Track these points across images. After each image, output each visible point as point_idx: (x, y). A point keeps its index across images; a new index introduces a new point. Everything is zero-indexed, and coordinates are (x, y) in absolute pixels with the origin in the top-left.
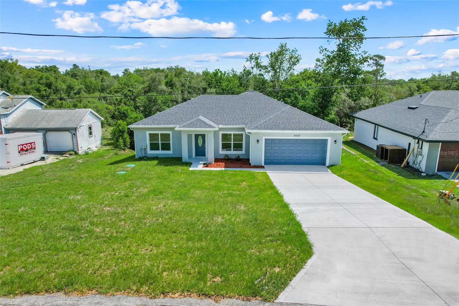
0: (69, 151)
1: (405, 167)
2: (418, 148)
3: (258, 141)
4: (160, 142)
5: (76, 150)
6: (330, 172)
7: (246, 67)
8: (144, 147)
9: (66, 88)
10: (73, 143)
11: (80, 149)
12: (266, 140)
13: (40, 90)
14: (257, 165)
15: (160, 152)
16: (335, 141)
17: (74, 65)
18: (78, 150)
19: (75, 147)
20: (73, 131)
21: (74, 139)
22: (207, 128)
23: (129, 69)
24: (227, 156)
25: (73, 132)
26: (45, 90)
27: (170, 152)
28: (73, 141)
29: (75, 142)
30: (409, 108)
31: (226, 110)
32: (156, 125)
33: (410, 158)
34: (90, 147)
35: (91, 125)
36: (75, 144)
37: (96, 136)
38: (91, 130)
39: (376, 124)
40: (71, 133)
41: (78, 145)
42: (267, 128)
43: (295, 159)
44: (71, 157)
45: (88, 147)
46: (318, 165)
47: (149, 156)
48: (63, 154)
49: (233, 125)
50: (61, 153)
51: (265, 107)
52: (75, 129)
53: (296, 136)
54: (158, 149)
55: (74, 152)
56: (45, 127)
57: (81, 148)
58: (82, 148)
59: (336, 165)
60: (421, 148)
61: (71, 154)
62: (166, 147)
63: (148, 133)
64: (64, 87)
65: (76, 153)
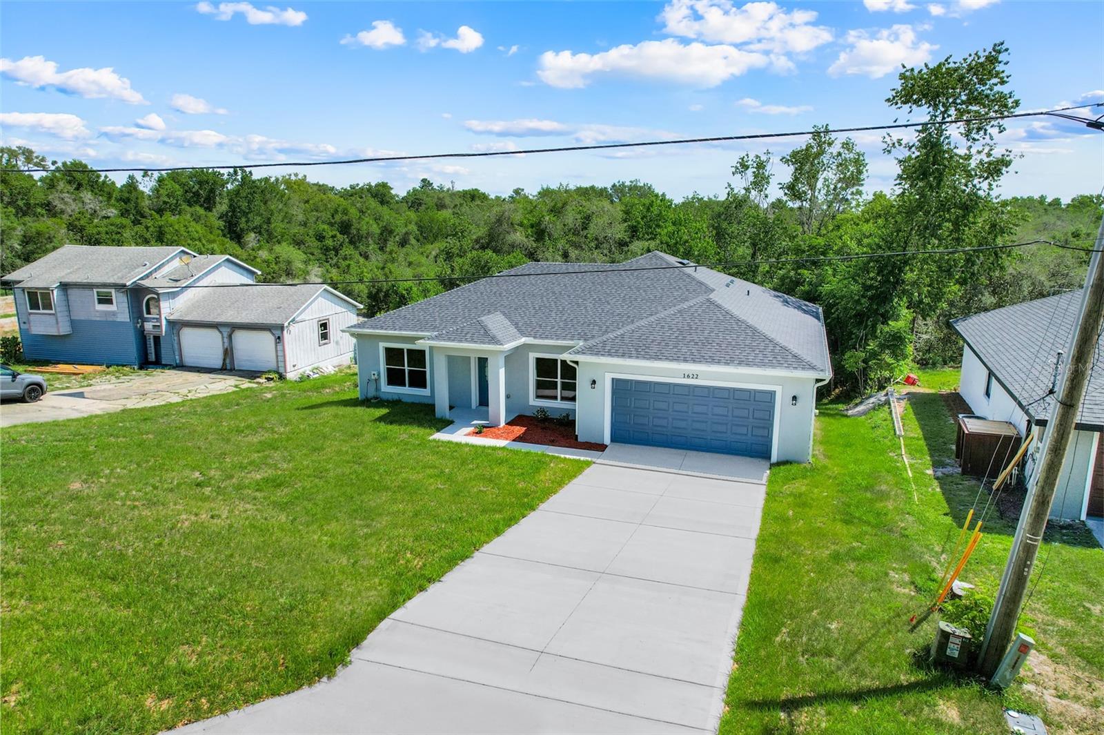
0: (269, 372)
3: (594, 382)
4: (406, 368)
5: (281, 370)
7: (732, 189)
8: (373, 377)
9: (378, 231)
10: (277, 356)
11: (289, 368)
12: (615, 382)
13: (324, 237)
14: (593, 442)
15: (407, 391)
16: (794, 398)
17: (424, 180)
18: (286, 372)
19: (281, 364)
20: (276, 331)
21: (280, 347)
22: (484, 343)
23: (523, 190)
24: (542, 410)
25: (278, 333)
26: (333, 237)
27: (424, 393)
28: (277, 351)
29: (280, 353)
31: (563, 301)
32: (395, 330)
34: (320, 365)
35: (328, 319)
36: (281, 359)
37: (341, 342)
38: (326, 328)
40: (273, 334)
41: (285, 361)
42: (617, 351)
43: (709, 438)
44: (272, 384)
45: (316, 365)
46: (751, 457)
47: (384, 397)
48: (255, 378)
49: (557, 339)
50: (252, 375)
51: (661, 297)
52: (282, 328)
53: (688, 376)
54: (403, 384)
55: (277, 375)
56: (230, 320)
57: (294, 366)
58: (296, 368)
59: (795, 462)
61: (269, 379)
62: (417, 378)
63: (382, 345)
64: (375, 229)
65: (282, 377)
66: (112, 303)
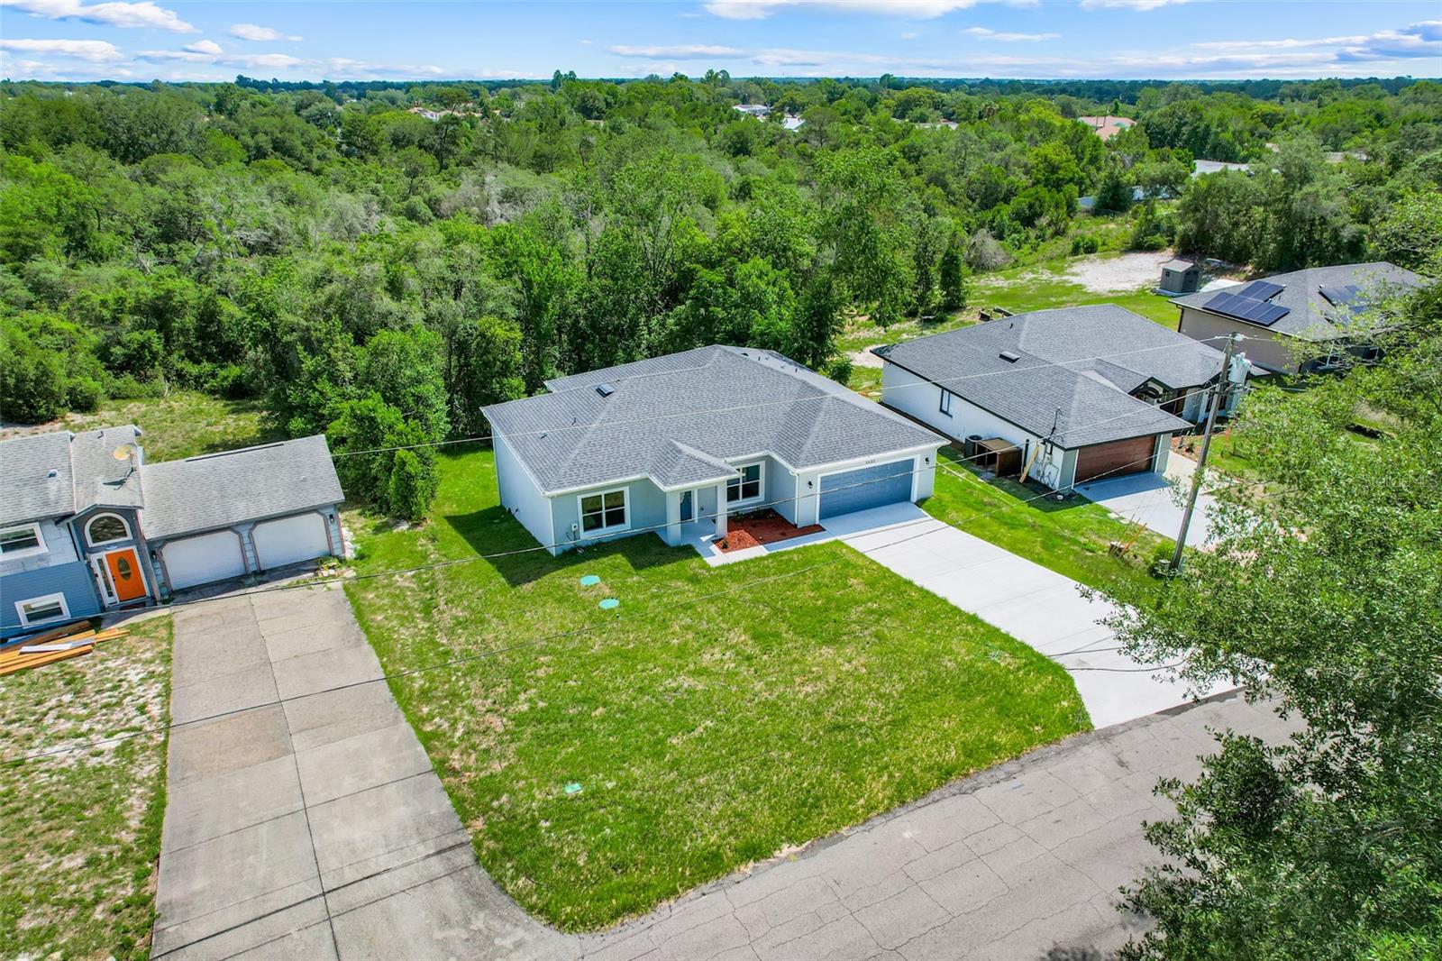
0: (325, 559)
1: (1025, 481)
2: (1046, 452)
3: (810, 483)
4: (604, 511)
5: (337, 552)
6: (930, 517)
8: (573, 529)
10: (330, 538)
12: (822, 480)
14: (807, 527)
15: (606, 532)
16: (927, 460)
18: (344, 552)
19: (336, 546)
20: (329, 509)
21: (333, 527)
24: (736, 512)
25: (329, 511)
27: (625, 528)
28: (328, 532)
29: (333, 534)
30: (1002, 356)
33: (1029, 468)
36: (336, 540)
39: (943, 389)
40: (322, 514)
41: (342, 541)
42: (825, 457)
46: (899, 502)
47: (582, 544)
49: (746, 453)
50: (299, 568)
53: (869, 462)
54: (599, 525)
55: (336, 559)
56: (253, 514)
59: (929, 497)
60: (1051, 454)
62: (616, 518)
63: (580, 497)
65: (339, 559)
66: (37, 544)
